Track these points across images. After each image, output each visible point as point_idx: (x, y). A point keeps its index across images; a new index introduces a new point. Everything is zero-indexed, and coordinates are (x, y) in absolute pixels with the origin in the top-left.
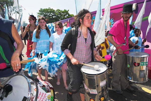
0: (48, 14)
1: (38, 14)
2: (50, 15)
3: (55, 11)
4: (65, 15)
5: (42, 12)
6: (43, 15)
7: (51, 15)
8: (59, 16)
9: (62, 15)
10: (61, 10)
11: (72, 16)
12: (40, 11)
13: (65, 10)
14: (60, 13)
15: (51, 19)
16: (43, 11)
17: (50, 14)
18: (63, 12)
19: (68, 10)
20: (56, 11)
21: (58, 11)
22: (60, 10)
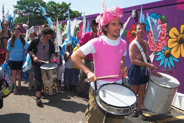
0: (33, 9)
1: (15, 9)
2: (37, 11)
3: (46, 4)
4: (63, 12)
5: (23, 5)
6: (24, 10)
7: (39, 11)
8: (53, 14)
9: (58, 12)
10: (57, 3)
11: (76, 14)
12: (18, 2)
13: (63, 2)
14: (55, 8)
15: (39, 17)
16: (24, 3)
17: (36, 9)
18: (61, 7)
19: (70, 4)
20: (48, 4)
21: (51, 5)
22: (55, 2)
